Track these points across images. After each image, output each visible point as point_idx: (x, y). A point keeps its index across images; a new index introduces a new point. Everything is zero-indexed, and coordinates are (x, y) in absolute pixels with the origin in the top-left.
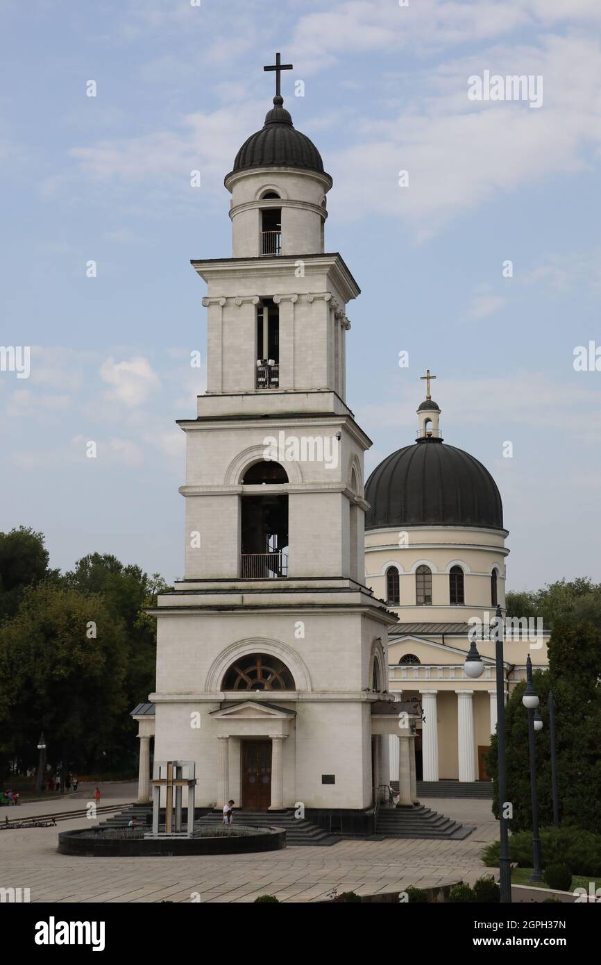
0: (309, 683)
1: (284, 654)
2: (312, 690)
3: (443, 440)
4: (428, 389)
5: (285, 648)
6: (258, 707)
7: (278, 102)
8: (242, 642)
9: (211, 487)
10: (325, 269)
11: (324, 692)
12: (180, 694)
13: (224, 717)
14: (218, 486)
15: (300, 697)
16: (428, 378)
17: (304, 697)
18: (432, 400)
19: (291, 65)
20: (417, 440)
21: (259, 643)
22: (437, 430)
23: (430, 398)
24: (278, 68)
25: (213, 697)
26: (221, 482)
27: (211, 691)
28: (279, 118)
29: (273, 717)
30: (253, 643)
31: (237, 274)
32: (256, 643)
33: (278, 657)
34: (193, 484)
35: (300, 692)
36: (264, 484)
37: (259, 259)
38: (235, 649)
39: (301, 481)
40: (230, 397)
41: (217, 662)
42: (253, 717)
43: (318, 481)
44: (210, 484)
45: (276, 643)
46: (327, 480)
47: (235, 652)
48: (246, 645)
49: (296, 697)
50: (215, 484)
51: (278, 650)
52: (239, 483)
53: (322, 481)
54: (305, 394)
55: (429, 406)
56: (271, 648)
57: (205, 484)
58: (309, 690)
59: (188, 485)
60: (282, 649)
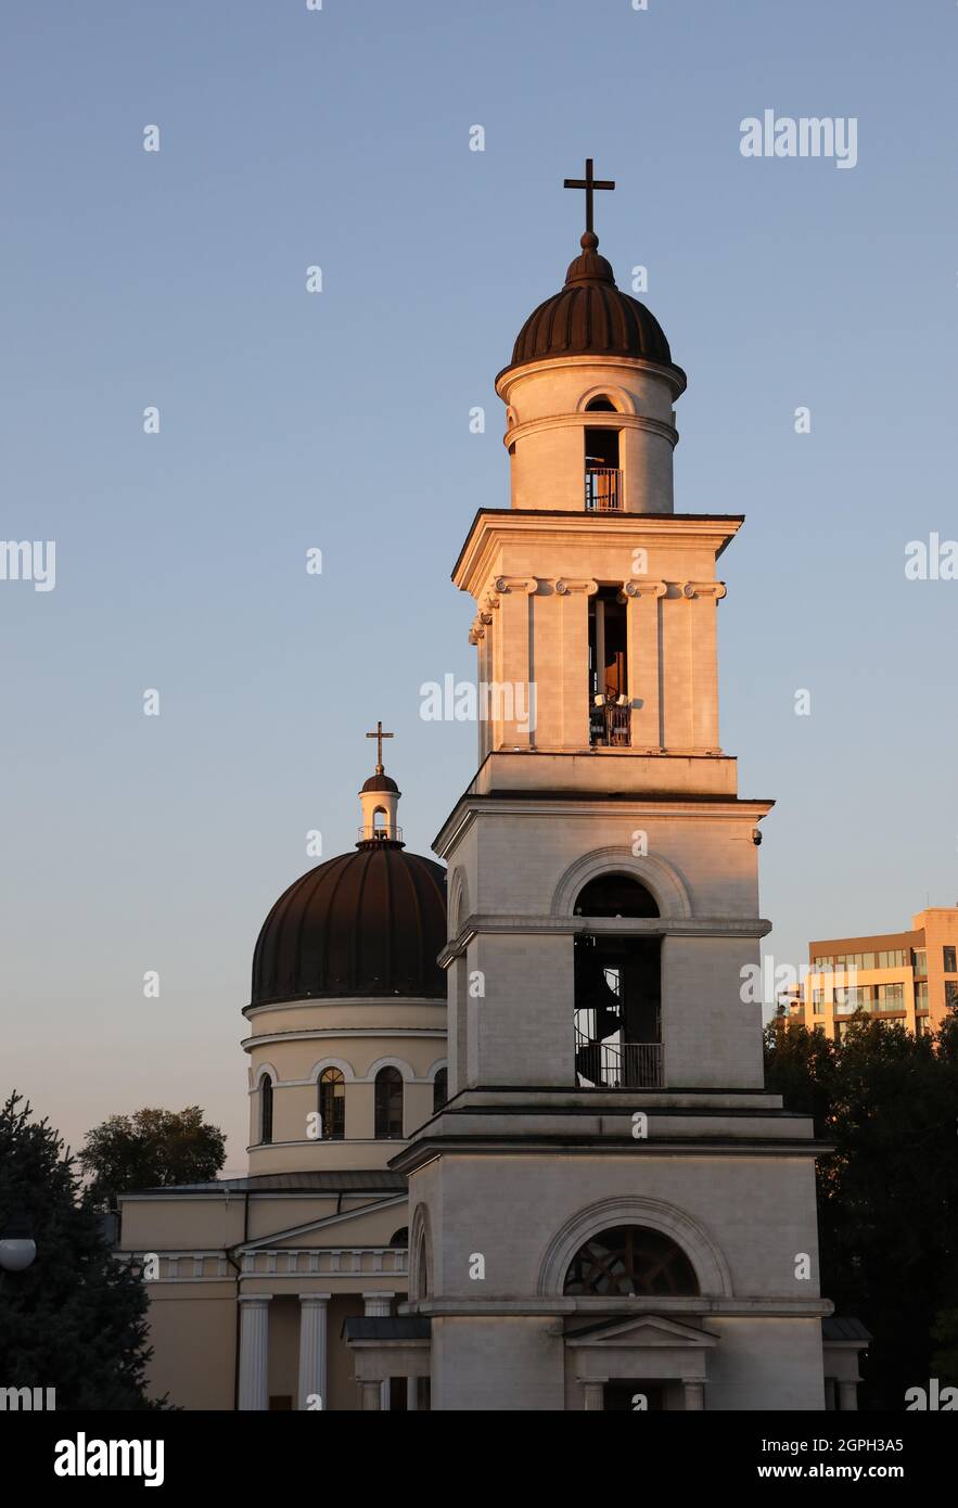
0: (727, 1281)
1: (679, 1228)
2: (734, 1296)
3: (403, 845)
4: (380, 755)
5: (682, 1216)
6: (664, 1325)
7: (590, 242)
8: (606, 1204)
9: (529, 917)
10: (715, 542)
11: (756, 1299)
12: (493, 1299)
13: (602, 1343)
14: (541, 918)
15: (715, 1308)
16: (380, 735)
17: (723, 1307)
18: (386, 774)
19: (613, 183)
20: (357, 845)
21: (634, 1206)
22: (394, 826)
23: (382, 770)
24: (590, 185)
25: (554, 1306)
26: (546, 910)
27: (546, 1295)
28: (592, 272)
29: (692, 1344)
30: (622, 1207)
31: (559, 538)
32: (627, 1207)
33: (668, 1232)
34: (492, 912)
35: (711, 1299)
36: (619, 916)
37: (585, 514)
38: (590, 1217)
39: (688, 915)
40: (551, 757)
41: (557, 1241)
42: (655, 1344)
43: (718, 915)
44: (521, 912)
45: (666, 1207)
46: (734, 915)
47: (590, 1223)
48: (609, 1209)
49: (708, 1308)
50: (532, 912)
51: (668, 1221)
52: (575, 913)
53: (725, 915)
54: (687, 760)
55: (382, 783)
56: (656, 1216)
57: (513, 912)
58: (728, 1294)
59: (482, 913)
60: (675, 1218)
